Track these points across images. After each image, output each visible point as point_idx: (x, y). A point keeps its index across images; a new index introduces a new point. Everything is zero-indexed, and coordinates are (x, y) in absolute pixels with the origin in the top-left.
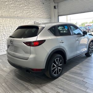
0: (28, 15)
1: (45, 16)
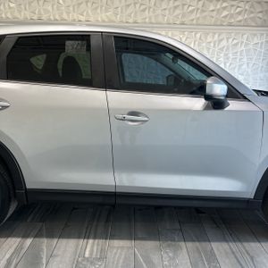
0: (226, 17)
1: (260, 15)
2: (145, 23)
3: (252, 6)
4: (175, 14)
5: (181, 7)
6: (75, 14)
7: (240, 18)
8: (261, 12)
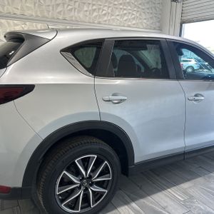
1: (145, 21)
2: (72, 20)
3: (140, 15)
4: (94, 15)
5: (97, 10)
6: (10, 7)
7: (134, 22)
8: (145, 19)
